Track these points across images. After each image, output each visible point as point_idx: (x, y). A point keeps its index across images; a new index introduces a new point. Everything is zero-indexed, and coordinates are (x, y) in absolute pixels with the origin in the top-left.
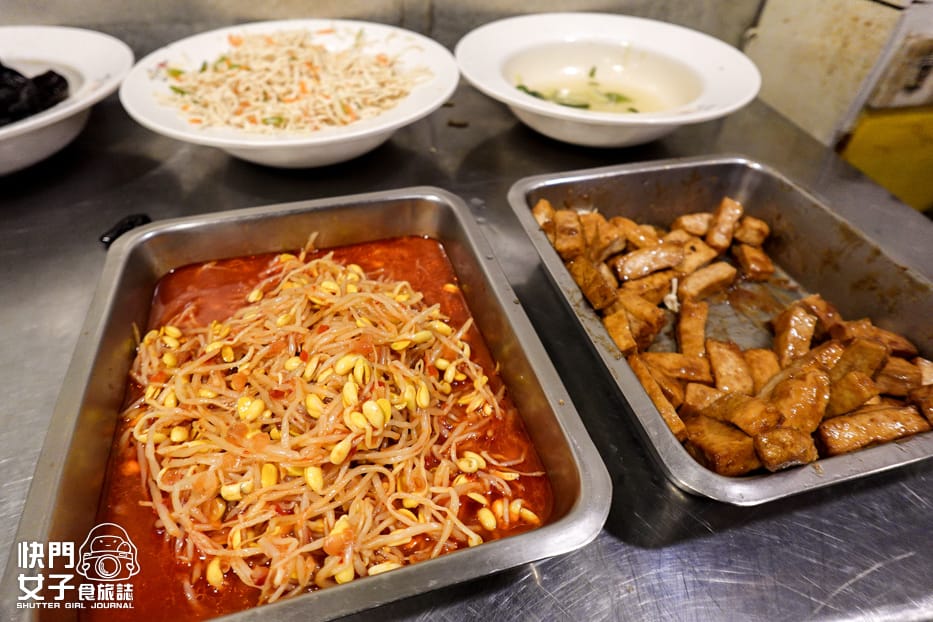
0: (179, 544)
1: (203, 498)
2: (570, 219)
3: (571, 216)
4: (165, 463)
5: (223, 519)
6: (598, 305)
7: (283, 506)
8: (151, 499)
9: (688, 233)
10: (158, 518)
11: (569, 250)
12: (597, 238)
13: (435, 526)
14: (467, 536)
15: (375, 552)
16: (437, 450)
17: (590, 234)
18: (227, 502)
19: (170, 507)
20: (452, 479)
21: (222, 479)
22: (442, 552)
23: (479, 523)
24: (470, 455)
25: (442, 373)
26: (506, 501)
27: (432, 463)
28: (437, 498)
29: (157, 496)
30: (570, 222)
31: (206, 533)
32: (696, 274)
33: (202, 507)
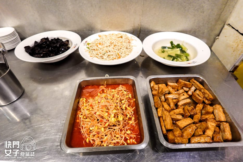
0: (83, 134)
1: (87, 129)
2: (157, 87)
3: (157, 86)
4: (83, 121)
5: (89, 132)
6: (156, 107)
7: (98, 133)
8: (80, 127)
9: (184, 90)
10: (81, 130)
11: (154, 94)
12: (162, 91)
13: (120, 141)
14: (125, 143)
15: (110, 143)
16: (123, 129)
17: (160, 90)
18: (90, 130)
19: (83, 129)
20: (124, 134)
21: (90, 126)
22: (120, 145)
23: (127, 142)
24: (128, 131)
25: (127, 116)
26: (132, 139)
27: (121, 130)
28: (121, 137)
29: (81, 126)
30: (156, 88)
31: (87, 134)
32: (182, 101)
33: (87, 130)
